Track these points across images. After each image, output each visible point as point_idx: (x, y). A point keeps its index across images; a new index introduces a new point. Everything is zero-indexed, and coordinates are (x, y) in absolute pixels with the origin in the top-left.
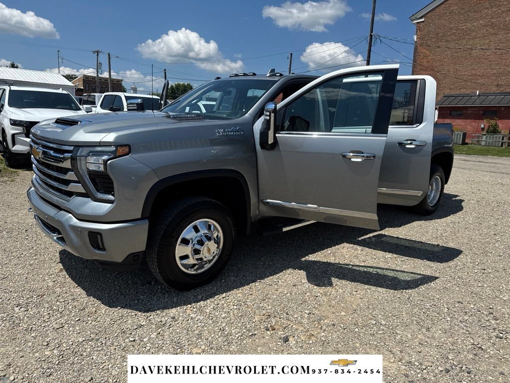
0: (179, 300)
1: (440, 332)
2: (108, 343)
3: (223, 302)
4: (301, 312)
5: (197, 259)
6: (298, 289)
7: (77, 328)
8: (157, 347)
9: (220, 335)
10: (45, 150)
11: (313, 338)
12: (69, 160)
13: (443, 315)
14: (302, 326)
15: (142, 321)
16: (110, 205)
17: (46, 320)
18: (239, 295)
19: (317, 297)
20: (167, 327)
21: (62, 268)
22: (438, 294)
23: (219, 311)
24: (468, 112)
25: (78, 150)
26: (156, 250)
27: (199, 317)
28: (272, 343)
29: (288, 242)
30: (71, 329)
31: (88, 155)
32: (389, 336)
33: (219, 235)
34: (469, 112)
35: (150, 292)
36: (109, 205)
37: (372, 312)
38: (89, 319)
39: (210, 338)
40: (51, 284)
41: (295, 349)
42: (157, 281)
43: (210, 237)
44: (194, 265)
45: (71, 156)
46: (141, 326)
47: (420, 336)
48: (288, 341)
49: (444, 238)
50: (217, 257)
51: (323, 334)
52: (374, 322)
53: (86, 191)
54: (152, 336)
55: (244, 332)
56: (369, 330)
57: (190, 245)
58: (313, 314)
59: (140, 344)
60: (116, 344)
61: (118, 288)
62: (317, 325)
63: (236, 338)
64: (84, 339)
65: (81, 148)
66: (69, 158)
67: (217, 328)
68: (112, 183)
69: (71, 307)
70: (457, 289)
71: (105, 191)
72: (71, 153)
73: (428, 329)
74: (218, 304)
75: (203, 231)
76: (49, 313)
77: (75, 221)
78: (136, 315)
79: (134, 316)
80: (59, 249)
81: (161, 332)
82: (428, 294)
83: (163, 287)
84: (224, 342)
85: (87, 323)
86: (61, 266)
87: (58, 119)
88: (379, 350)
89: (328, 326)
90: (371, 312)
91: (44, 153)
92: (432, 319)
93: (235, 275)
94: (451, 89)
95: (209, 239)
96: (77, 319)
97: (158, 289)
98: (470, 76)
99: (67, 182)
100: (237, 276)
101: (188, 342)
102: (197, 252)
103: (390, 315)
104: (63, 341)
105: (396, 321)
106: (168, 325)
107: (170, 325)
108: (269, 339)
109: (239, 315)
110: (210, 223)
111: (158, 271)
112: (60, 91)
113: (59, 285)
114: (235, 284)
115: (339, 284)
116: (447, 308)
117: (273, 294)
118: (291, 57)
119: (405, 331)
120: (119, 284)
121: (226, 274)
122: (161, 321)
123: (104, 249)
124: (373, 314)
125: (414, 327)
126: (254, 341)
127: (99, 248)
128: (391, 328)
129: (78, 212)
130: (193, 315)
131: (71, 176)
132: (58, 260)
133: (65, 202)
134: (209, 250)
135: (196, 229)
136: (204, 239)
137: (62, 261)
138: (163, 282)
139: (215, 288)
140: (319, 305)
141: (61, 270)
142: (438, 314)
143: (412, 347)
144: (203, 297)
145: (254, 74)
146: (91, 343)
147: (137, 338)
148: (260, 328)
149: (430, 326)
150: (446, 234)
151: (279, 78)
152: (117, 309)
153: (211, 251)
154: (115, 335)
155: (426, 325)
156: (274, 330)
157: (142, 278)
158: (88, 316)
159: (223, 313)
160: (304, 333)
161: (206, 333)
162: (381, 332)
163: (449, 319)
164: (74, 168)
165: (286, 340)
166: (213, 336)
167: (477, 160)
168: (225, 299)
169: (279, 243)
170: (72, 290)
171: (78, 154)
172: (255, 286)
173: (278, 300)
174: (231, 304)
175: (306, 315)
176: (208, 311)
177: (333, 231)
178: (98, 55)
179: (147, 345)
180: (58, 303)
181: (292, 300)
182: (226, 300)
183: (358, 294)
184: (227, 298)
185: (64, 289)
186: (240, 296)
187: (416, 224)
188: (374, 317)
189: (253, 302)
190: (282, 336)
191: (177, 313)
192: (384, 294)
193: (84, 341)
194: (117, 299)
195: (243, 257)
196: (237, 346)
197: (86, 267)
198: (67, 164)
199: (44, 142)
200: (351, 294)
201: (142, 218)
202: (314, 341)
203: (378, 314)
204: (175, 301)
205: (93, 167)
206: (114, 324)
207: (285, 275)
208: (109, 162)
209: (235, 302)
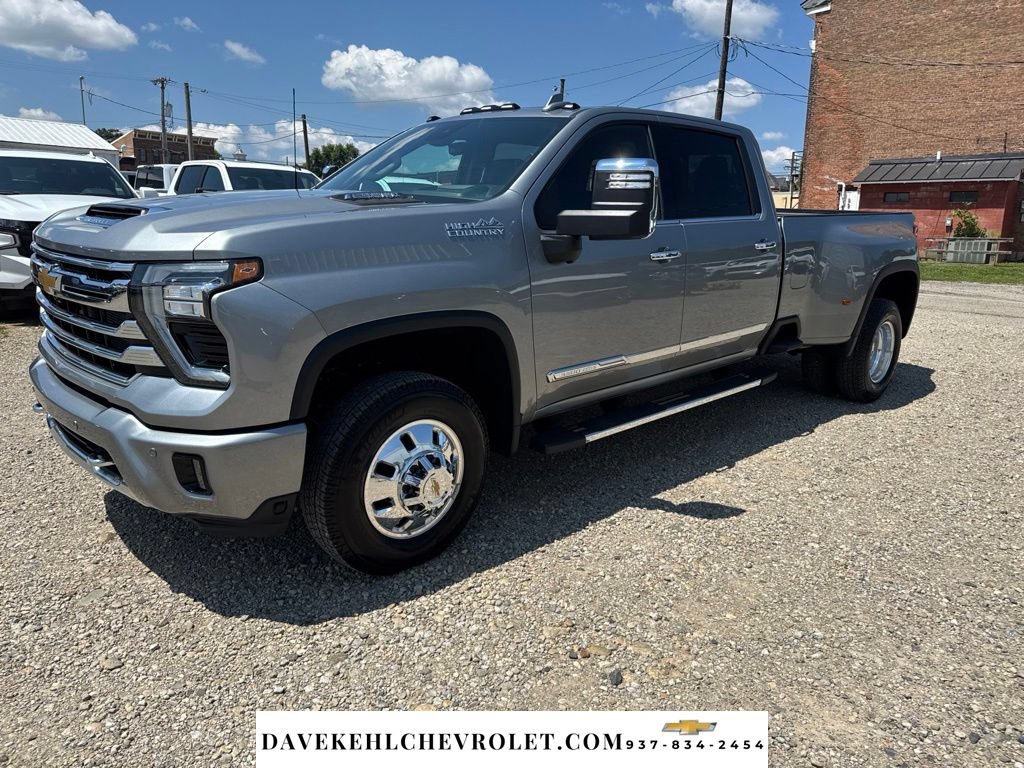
0: (374, 596)
1: (942, 651)
2: (227, 700)
3: (470, 598)
4: (641, 615)
5: (411, 508)
6: (626, 565)
7: (155, 667)
8: (335, 703)
9: (471, 673)
10: (68, 273)
11: (675, 674)
12: (125, 295)
13: (941, 613)
14: (647, 647)
15: (298, 646)
16: (222, 392)
17: (84, 651)
18: (501, 582)
19: (669, 581)
20: (354, 659)
21: (113, 531)
22: (921, 568)
23: (462, 618)
24: (919, 195)
25: (146, 271)
26: (323, 489)
27: (421, 633)
28: (588, 688)
29: (591, 466)
30: (139, 670)
31: (168, 283)
32: (836, 664)
33: (455, 454)
34: (923, 194)
35: (310, 581)
36: (218, 394)
37: (792, 611)
38: (179, 644)
39: (451, 681)
40: (89, 569)
41: (640, 700)
42: (323, 558)
43: (438, 459)
44: (405, 520)
45: (129, 285)
46: (297, 658)
47: (902, 664)
48: (621, 681)
49: (910, 448)
50: (450, 501)
51: (694, 663)
52: (800, 634)
53: (164, 363)
54: (323, 680)
55: (523, 665)
56: (792, 651)
57: (396, 477)
58: (666, 619)
59: (297, 700)
60: (243, 701)
61: (238, 573)
62: (678, 644)
63: (507, 678)
64: (170, 692)
65: (150, 267)
66: (123, 291)
67: (463, 657)
68: (225, 345)
69: (136, 620)
70: (958, 556)
71: (209, 362)
72: (128, 279)
73: (915, 646)
74: (459, 604)
75: (423, 446)
76: (90, 635)
77: (141, 431)
78: (282, 632)
79: (280, 635)
80: (102, 490)
81: (342, 670)
82: (900, 568)
83: (337, 568)
84: (482, 689)
85: (175, 655)
86: (109, 527)
87: (92, 207)
88: (819, 696)
89: (703, 645)
90: (788, 610)
91: (65, 280)
92: (918, 623)
93: (489, 538)
94: (884, 149)
95: (436, 463)
96: (152, 647)
97: (327, 572)
98: (924, 121)
99: (121, 345)
100: (492, 540)
101: (404, 690)
102: (411, 491)
103: (829, 616)
104: (125, 698)
105: (843, 629)
106: (356, 653)
107: (359, 654)
108: (579, 680)
109: (509, 626)
110: (435, 429)
111: (327, 534)
112: (89, 158)
113: (107, 570)
114: (490, 557)
115: (711, 552)
116: (947, 598)
117: (574, 577)
118: (563, 87)
119: (867, 649)
120: (241, 565)
121: (470, 537)
122: (339, 646)
123: (208, 491)
124: (793, 615)
125: (884, 641)
126: (549, 683)
127: (198, 490)
128: (836, 645)
129: (148, 410)
130: (407, 630)
131: (129, 330)
132: (103, 514)
133: (118, 388)
134: (436, 487)
135: (408, 443)
136: (426, 463)
137: (111, 517)
138: (340, 559)
139: (450, 569)
140: (677, 599)
141: (111, 537)
142: (931, 611)
143: (890, 686)
144: (424, 587)
145: (516, 107)
146: (187, 700)
147: (289, 687)
148: (557, 653)
149: (918, 639)
150: (912, 440)
151: (571, 113)
152: (239, 620)
153: (439, 489)
154: (241, 680)
155: (909, 636)
156: (589, 656)
157: (288, 549)
158: (178, 637)
159: (472, 622)
160: (654, 664)
161: (439, 670)
162: (817, 655)
163: (954, 621)
164: (136, 313)
165: (617, 679)
166: (456, 675)
167: (943, 291)
168: (472, 591)
169: (571, 467)
170: (137, 582)
171: (144, 281)
172: (534, 561)
173: (588, 591)
174: (488, 602)
175: (653, 623)
176: (439, 619)
177: (681, 439)
178: (163, 88)
179: (315, 700)
180: (108, 611)
181: (617, 589)
182: (476, 592)
183: (754, 573)
184: (478, 589)
185: (119, 579)
186: (504, 585)
187: (847, 420)
188: (796, 621)
189: (535, 597)
190: (609, 671)
191: (372, 625)
192: (808, 570)
193: (171, 696)
194: (238, 599)
195: (500, 500)
196: (512, 698)
197: (165, 528)
198: (120, 304)
199: (65, 257)
200: (739, 573)
201: (292, 422)
202: (678, 681)
203: (804, 615)
204: (366, 598)
205: (180, 308)
206: (236, 654)
207: (593, 536)
208: (216, 296)
209: (496, 597)
